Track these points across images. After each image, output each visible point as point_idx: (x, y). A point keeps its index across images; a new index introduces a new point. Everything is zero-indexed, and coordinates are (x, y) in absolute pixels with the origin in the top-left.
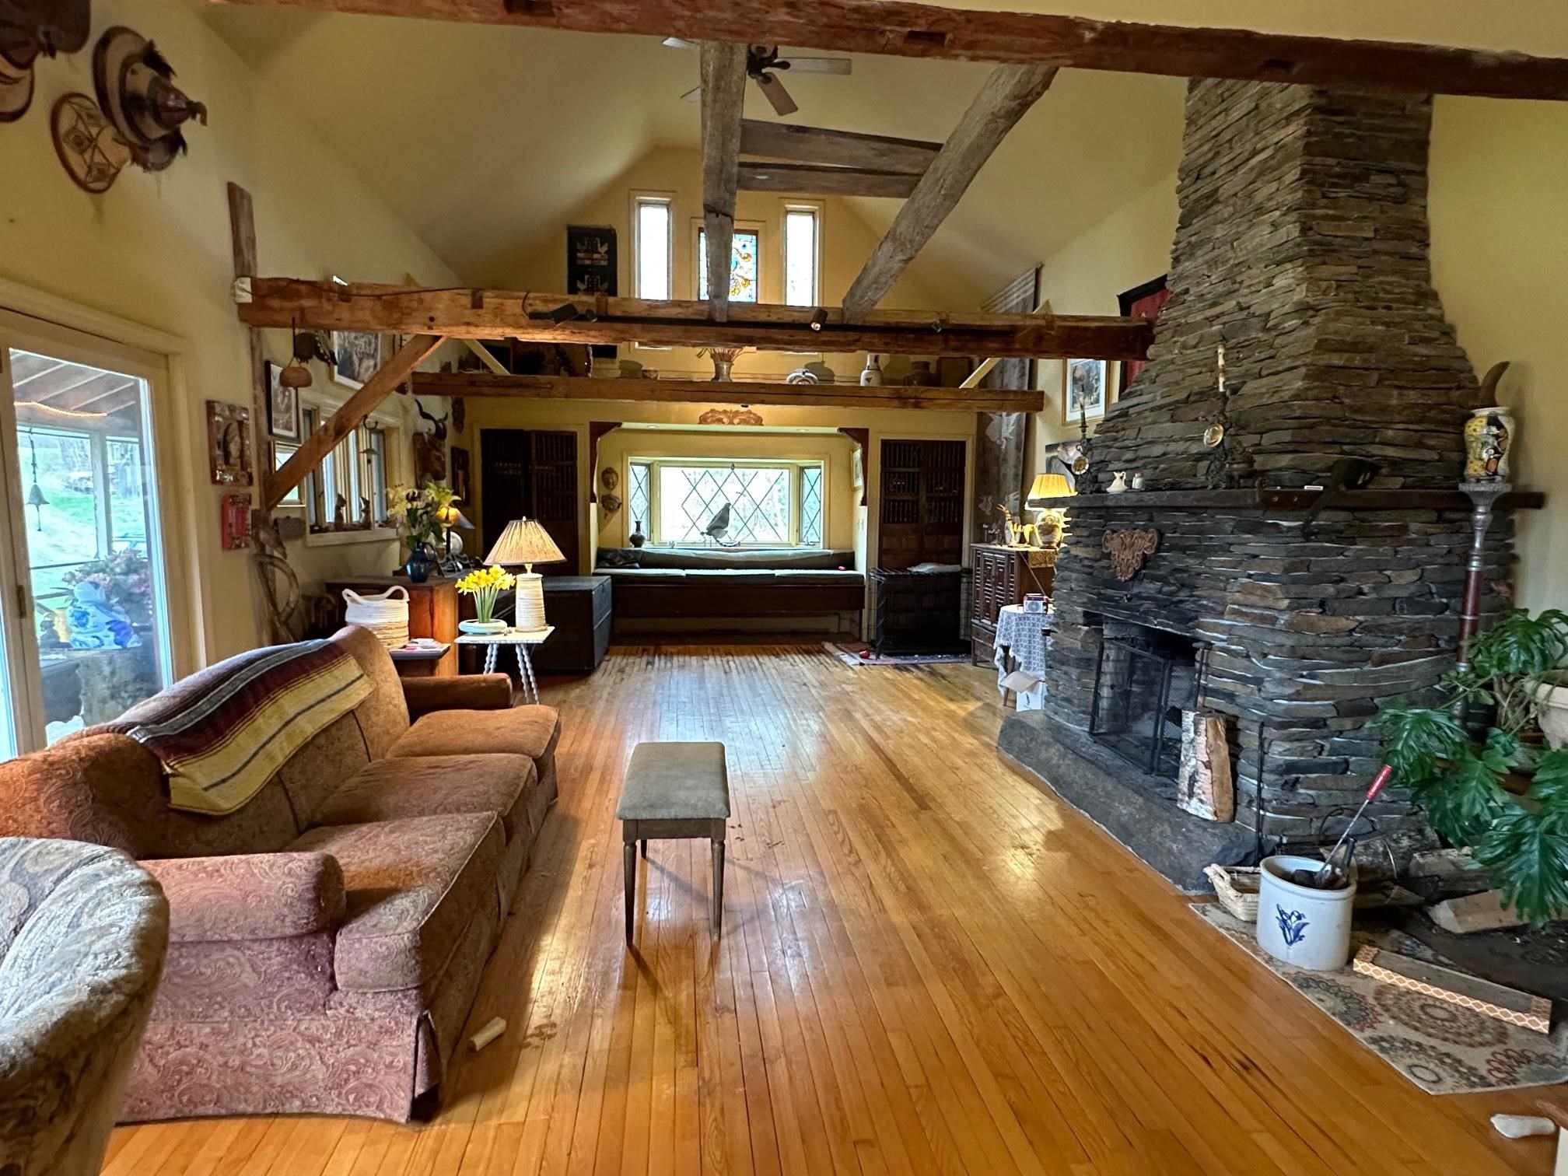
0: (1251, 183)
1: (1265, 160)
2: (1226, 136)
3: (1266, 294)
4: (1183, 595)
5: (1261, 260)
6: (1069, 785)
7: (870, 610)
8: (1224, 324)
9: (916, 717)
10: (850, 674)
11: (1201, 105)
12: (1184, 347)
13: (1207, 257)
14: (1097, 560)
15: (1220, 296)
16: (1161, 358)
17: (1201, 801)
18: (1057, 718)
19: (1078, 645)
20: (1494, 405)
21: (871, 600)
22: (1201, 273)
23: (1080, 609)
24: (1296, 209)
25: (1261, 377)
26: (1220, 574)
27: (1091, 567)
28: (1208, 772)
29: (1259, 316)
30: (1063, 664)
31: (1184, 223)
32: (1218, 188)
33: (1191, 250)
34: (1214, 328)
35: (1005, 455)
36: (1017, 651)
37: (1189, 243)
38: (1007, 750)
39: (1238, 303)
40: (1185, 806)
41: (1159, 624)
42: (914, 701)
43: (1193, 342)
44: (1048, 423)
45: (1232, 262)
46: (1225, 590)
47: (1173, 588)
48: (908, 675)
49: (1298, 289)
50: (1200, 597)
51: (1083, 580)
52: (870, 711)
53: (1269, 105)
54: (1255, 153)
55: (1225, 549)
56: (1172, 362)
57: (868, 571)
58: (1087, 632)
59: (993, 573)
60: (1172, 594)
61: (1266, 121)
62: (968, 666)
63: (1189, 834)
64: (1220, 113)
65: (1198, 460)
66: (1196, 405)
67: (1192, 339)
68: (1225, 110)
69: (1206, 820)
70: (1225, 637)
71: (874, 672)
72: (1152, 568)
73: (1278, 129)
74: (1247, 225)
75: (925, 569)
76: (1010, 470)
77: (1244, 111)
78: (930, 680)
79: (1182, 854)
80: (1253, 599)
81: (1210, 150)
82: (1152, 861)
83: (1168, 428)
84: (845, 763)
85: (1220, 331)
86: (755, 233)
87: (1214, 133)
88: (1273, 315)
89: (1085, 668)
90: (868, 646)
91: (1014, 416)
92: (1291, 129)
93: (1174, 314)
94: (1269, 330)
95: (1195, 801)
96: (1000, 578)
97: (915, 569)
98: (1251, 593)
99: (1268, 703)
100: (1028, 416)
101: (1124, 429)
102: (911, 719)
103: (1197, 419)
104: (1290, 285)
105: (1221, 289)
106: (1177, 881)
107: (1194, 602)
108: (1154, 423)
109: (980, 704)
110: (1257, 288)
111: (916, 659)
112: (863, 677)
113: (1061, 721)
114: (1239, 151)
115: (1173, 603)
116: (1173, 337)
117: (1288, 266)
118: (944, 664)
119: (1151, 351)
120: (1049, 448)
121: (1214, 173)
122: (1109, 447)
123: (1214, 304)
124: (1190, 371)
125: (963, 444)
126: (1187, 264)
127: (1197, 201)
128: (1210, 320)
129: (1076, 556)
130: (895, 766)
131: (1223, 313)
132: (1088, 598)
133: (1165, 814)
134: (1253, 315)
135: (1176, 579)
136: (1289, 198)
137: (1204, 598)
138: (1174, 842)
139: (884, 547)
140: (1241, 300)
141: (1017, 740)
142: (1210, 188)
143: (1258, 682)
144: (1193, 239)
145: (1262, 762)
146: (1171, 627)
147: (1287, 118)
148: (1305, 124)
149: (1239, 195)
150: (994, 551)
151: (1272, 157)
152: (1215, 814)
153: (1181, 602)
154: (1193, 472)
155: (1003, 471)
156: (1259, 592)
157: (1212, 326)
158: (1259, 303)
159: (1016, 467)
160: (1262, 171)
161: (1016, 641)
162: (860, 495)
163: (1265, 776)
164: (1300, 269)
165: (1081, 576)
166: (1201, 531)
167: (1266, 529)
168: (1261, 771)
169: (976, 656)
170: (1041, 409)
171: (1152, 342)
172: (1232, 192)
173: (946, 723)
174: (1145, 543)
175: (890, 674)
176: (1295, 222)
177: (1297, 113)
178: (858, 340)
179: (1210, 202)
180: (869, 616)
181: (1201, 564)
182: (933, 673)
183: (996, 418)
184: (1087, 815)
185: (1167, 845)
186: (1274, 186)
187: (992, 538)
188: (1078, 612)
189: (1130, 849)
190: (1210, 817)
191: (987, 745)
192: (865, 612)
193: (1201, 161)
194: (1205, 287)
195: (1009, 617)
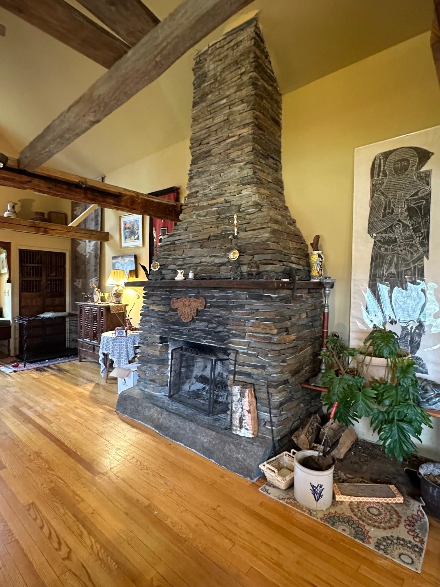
0: (228, 150)
1: (234, 141)
2: (213, 129)
3: (239, 197)
4: (220, 329)
5: (235, 182)
6: (168, 429)
7: (15, 339)
8: (218, 208)
9: (62, 401)
10: (9, 379)
11: (200, 113)
12: (198, 215)
13: (208, 178)
14: (167, 312)
15: (215, 195)
16: (187, 220)
17: (247, 429)
18: (146, 390)
19: (158, 353)
20: (318, 250)
21: (14, 333)
22: (204, 185)
23: (157, 336)
24: (251, 163)
25: (246, 231)
26: (241, 318)
27: (163, 315)
28: (250, 415)
29: (236, 206)
30: (148, 362)
31: (193, 163)
32: (211, 150)
33: (199, 174)
34: (214, 209)
35: (89, 260)
36: (113, 356)
37: (198, 171)
38: (123, 413)
39: (225, 200)
40: (238, 433)
41: (207, 342)
42: (56, 390)
43: (204, 214)
44: (111, 246)
45: (220, 182)
46: (245, 326)
47: (215, 325)
48: (46, 374)
49: (254, 196)
50: (231, 330)
51: (159, 321)
52: (31, 404)
53: (234, 119)
54: (229, 137)
55: (241, 306)
56: (193, 222)
57: (13, 318)
58: (162, 347)
59: (90, 316)
60: (215, 328)
61: (233, 125)
62: (77, 362)
63: (245, 448)
64: (210, 118)
65: (220, 266)
66: (214, 241)
67: (202, 212)
68: (212, 117)
69: (249, 438)
70: (245, 348)
71: (24, 375)
72: (201, 316)
73: (240, 129)
74: (227, 167)
75: (49, 315)
76: (91, 267)
77: (222, 119)
78: (60, 375)
79: (245, 460)
80: (259, 330)
81: (206, 133)
82: (228, 466)
83: (198, 250)
84: (28, 453)
85: (216, 210)
87: (208, 126)
88: (242, 206)
89: (162, 364)
90: (15, 359)
91: (93, 243)
92: (246, 130)
93: (192, 201)
94: (241, 212)
95: (243, 429)
96: (95, 318)
97: (42, 316)
98: (258, 327)
99: (269, 377)
100: (101, 243)
101: (174, 250)
102: (59, 404)
103: (215, 247)
104: (250, 194)
105: (216, 192)
106: (246, 476)
107: (227, 332)
108: (191, 248)
109: (93, 384)
110: (234, 194)
111: (47, 363)
112: (19, 380)
113: (149, 391)
114: (221, 135)
115: (215, 332)
116: (192, 211)
117: (249, 186)
118: (65, 364)
119: (181, 217)
120: (114, 258)
121: (209, 143)
122: (166, 258)
123: (213, 199)
124: (205, 226)
125: (64, 254)
126: (197, 180)
127: (200, 154)
128: (211, 206)
129: (153, 310)
130: (64, 444)
131: (217, 203)
132: (163, 330)
133: (230, 439)
134: (233, 205)
135: (215, 321)
136: (247, 158)
137: (233, 330)
138: (239, 453)
139: (23, 304)
140: (226, 198)
141: (129, 407)
142: (208, 149)
143: (263, 367)
144: (200, 170)
145: (270, 404)
146: (214, 343)
147: (243, 125)
148: (252, 129)
149: (222, 154)
150: (90, 306)
151: (238, 140)
152: (253, 434)
153: (220, 332)
154: (218, 271)
155: (88, 268)
156: (262, 326)
157: (212, 208)
158: (235, 200)
159: (95, 266)
160: (233, 145)
161: (113, 351)
162: (6, 277)
163: (272, 411)
164: (254, 188)
165: (157, 320)
166: (228, 298)
167: (264, 298)
168: (270, 409)
169: (81, 356)
170: (108, 240)
171: (181, 212)
172: (219, 152)
173: (81, 402)
174: (197, 304)
175: (35, 375)
176: (250, 168)
177: (248, 124)
178: (29, 182)
179: (207, 155)
180: (14, 342)
181: (229, 314)
182: (60, 370)
183: (82, 243)
184: (182, 444)
185: (235, 456)
186: (239, 153)
187: (87, 299)
188: (156, 337)
189: (213, 461)
190: (251, 436)
191: (110, 411)
192: (12, 340)
193: (202, 137)
194: (207, 191)
195: (108, 339)
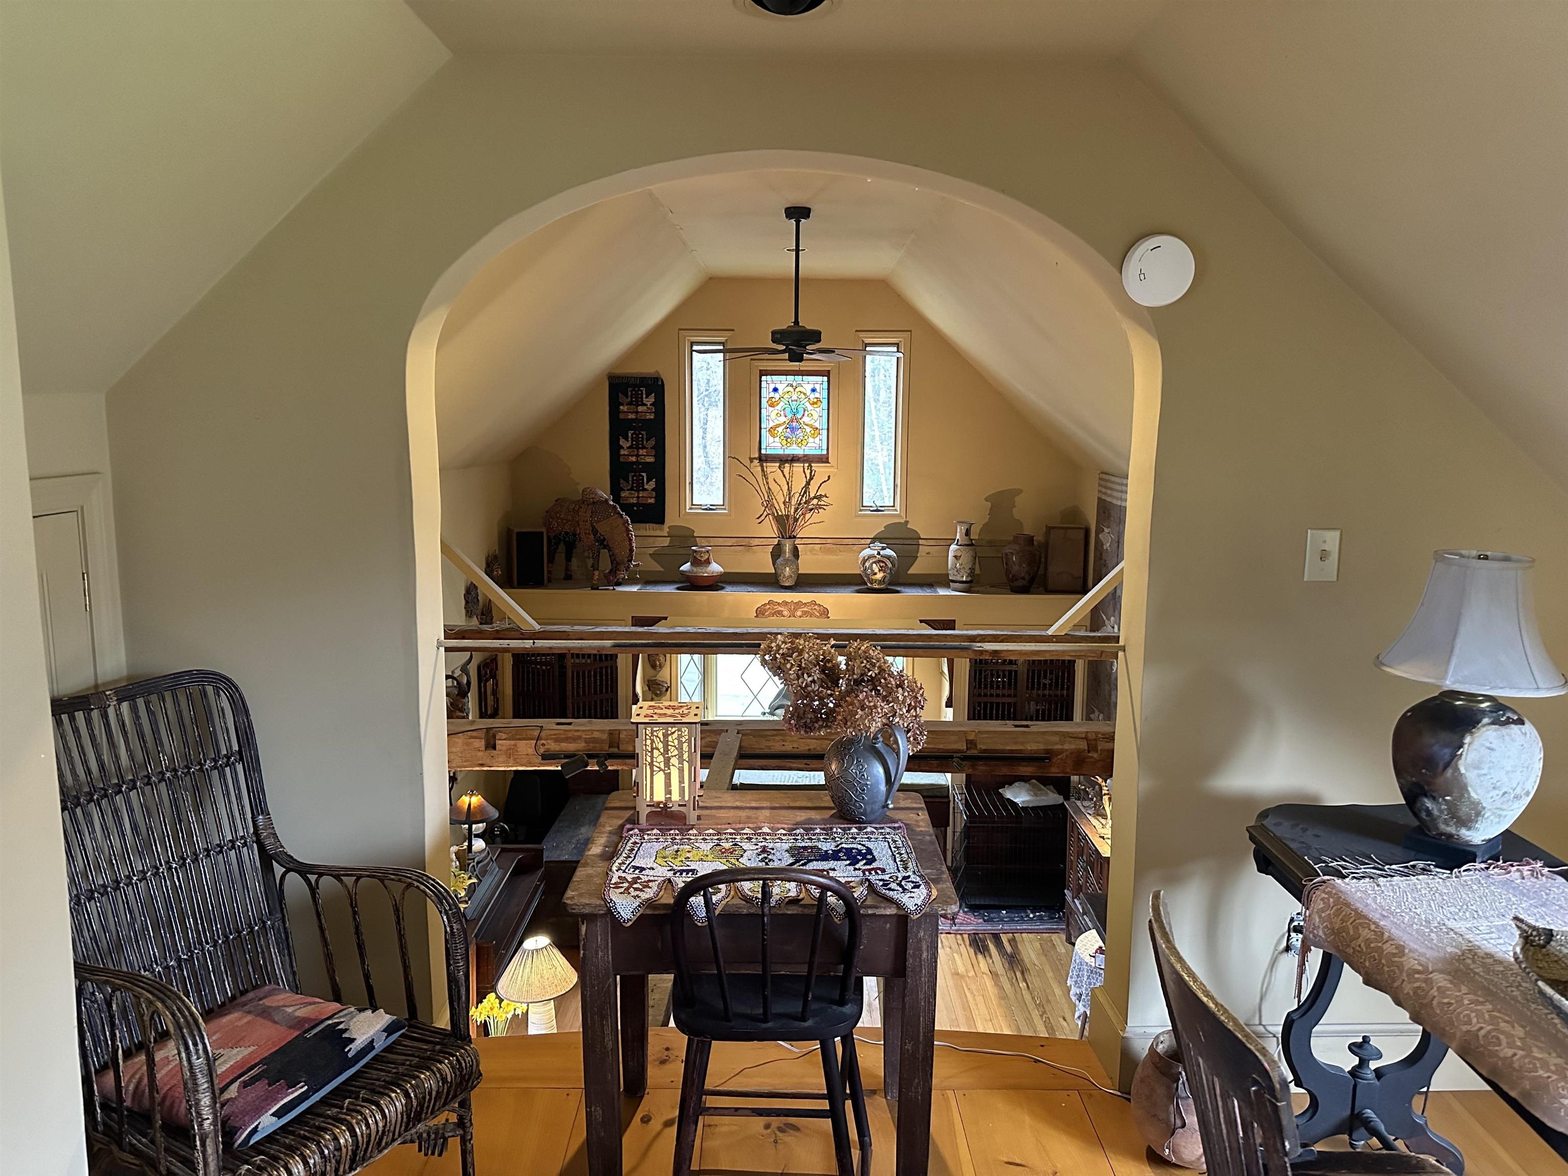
48: (983, 964)
62: (1060, 943)
78: (1005, 980)
86: (827, 374)
118: (1033, 938)
175: (963, 960)
182: (1013, 961)
192: (949, 831)
